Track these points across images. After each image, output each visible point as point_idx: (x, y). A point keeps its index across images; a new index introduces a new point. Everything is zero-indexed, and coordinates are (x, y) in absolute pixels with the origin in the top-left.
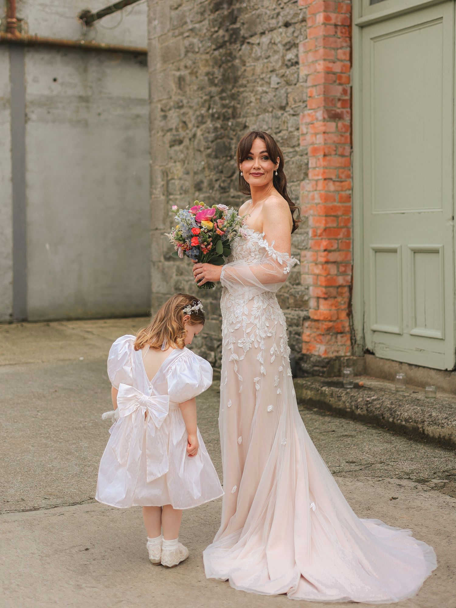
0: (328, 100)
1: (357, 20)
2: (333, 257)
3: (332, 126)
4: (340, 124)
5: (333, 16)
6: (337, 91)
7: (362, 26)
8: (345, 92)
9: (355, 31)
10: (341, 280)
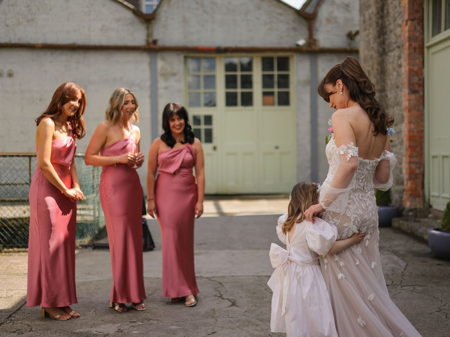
0: (411, 85)
1: (426, 44)
2: (413, 160)
3: (413, 96)
4: (417, 95)
5: (413, 44)
6: (416, 79)
7: (429, 48)
8: (420, 80)
9: (426, 50)
10: (417, 171)
